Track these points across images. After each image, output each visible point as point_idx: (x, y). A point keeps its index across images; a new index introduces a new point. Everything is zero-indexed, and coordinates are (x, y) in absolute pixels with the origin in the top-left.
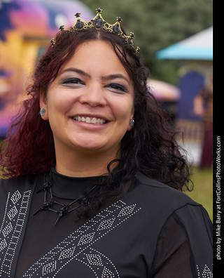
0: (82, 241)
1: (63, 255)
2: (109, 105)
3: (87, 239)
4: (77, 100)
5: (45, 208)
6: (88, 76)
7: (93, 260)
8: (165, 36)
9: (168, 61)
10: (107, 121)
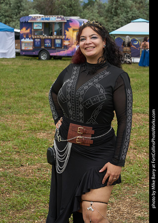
0: (95, 81)
1: (89, 84)
2: (93, 43)
3: (96, 80)
4: (84, 44)
5: (84, 71)
6: (86, 37)
7: (98, 86)
8: (111, 29)
9: (111, 35)
10: (94, 47)
